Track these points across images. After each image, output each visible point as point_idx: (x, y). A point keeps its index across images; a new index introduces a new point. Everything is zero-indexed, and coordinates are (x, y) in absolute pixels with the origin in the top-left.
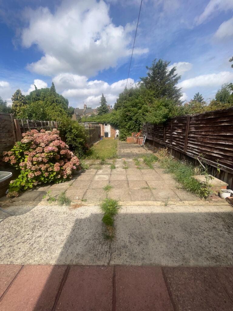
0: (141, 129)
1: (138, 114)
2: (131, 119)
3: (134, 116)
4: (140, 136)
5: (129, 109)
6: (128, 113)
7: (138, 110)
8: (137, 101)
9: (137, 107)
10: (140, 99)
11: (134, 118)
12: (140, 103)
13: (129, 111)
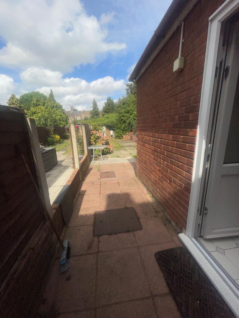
0: (133, 130)
1: (130, 118)
2: (125, 122)
3: (127, 120)
4: (133, 135)
5: (124, 115)
6: (123, 118)
7: (130, 115)
8: (129, 109)
9: (129, 113)
10: (131, 107)
11: (127, 122)
12: (131, 110)
13: (123, 116)
